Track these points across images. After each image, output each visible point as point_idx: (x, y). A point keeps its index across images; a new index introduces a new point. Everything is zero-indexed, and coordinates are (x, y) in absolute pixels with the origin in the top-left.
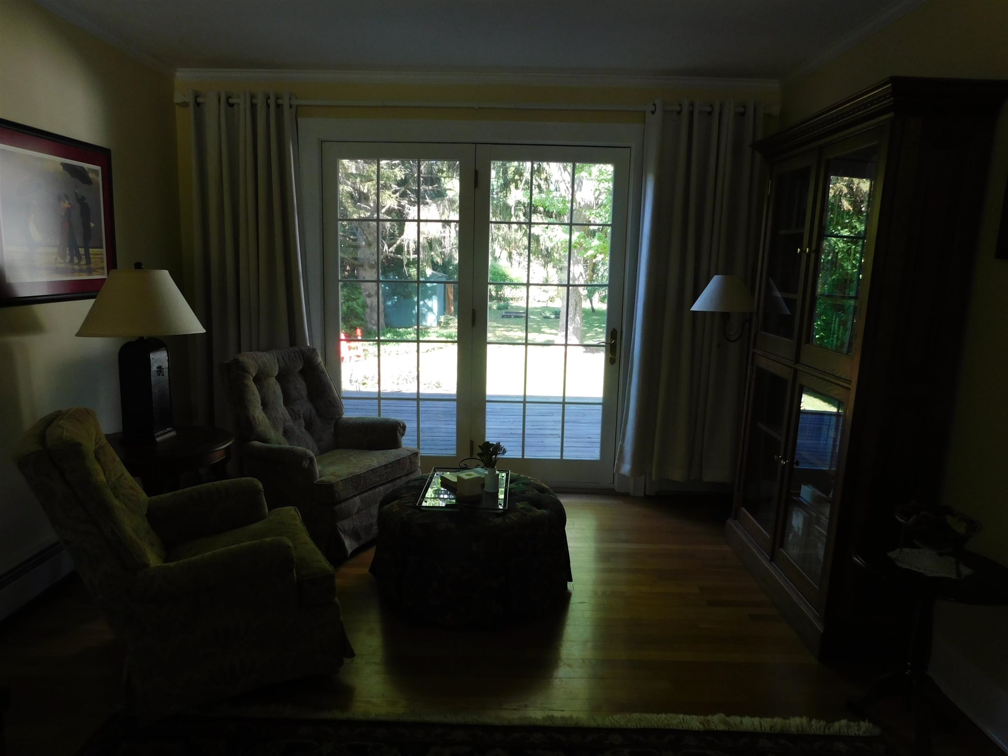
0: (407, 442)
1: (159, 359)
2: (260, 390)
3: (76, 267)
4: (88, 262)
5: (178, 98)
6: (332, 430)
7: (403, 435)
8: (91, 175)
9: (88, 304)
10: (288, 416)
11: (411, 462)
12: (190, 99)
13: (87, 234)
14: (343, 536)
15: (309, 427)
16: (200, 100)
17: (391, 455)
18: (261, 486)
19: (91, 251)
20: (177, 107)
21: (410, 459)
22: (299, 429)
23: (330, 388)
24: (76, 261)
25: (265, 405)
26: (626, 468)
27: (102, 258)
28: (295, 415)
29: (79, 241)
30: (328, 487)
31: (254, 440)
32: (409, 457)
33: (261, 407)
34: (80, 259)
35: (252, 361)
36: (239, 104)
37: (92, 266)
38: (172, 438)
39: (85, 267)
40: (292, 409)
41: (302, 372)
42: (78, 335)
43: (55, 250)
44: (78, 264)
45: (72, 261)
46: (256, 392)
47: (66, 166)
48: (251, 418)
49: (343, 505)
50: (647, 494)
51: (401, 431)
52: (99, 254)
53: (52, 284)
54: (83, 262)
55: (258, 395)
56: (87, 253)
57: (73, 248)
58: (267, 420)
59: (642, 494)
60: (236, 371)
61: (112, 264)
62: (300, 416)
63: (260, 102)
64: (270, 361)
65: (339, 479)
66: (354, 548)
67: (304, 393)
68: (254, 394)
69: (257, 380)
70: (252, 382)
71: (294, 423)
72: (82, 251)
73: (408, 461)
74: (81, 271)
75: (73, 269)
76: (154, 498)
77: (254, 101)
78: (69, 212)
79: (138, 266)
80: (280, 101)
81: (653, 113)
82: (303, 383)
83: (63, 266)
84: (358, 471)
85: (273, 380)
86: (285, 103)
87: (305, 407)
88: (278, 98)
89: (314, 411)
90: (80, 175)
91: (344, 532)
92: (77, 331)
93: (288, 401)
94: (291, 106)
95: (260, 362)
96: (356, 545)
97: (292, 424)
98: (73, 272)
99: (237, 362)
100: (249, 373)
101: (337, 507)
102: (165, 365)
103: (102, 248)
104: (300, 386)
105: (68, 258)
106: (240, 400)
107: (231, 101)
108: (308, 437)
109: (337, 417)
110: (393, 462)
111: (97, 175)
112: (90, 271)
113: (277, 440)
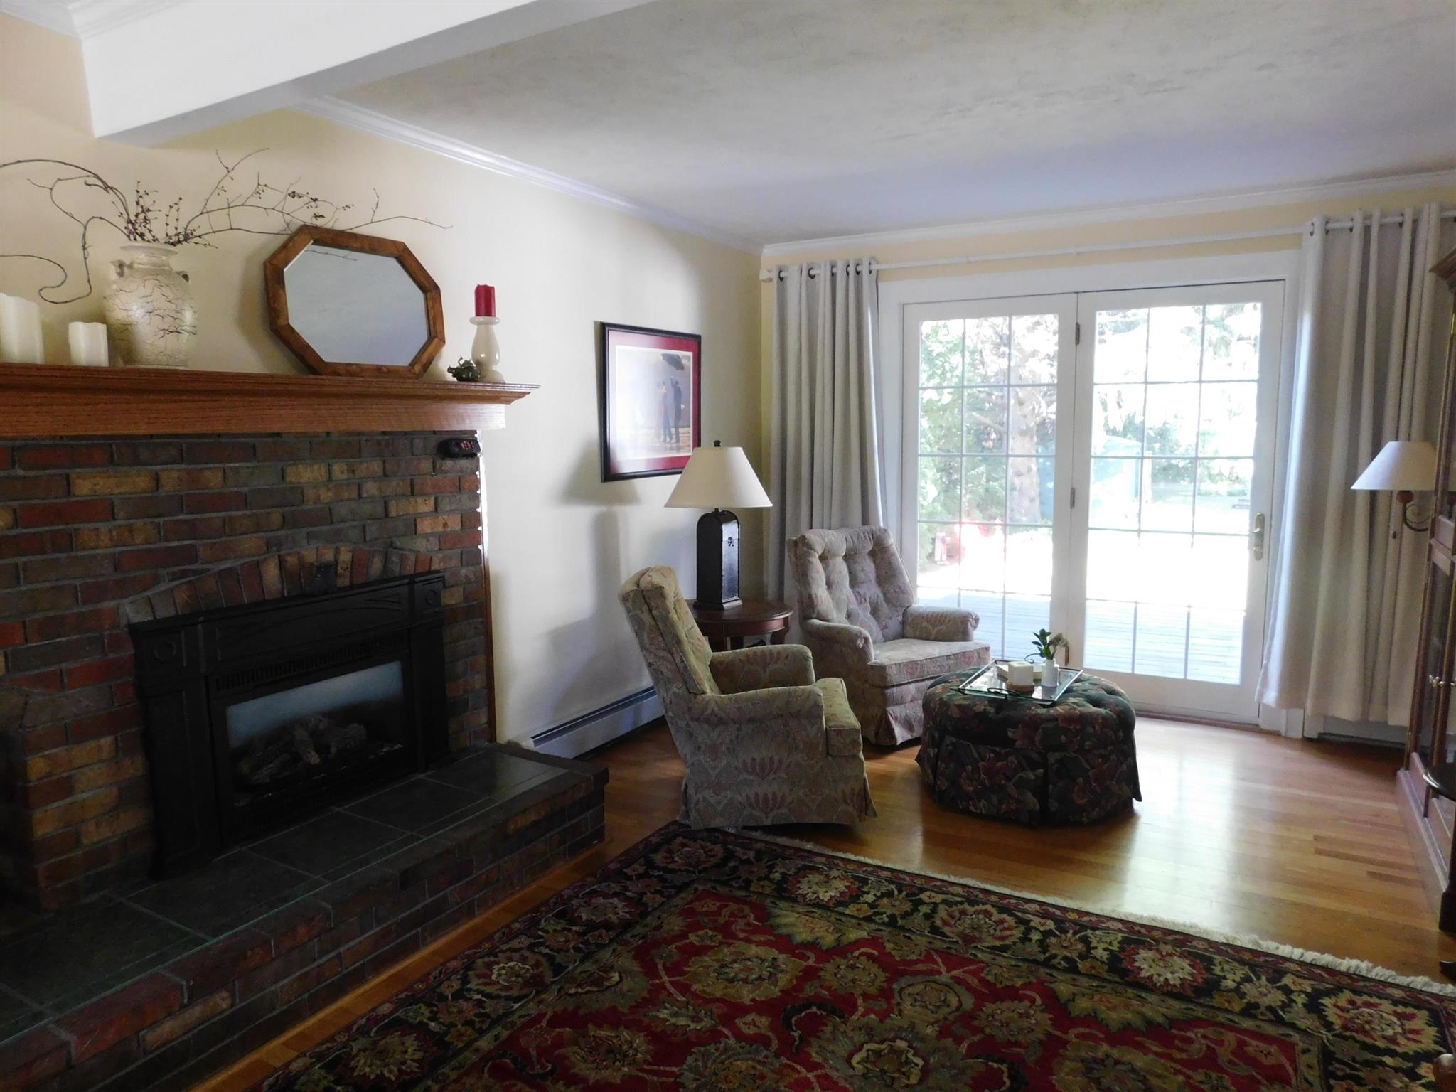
0: (979, 636)
1: (730, 531)
2: (825, 569)
3: (668, 446)
4: (678, 441)
5: (764, 275)
6: (900, 618)
7: (975, 628)
8: (684, 362)
9: (676, 478)
10: (853, 598)
11: (979, 657)
12: (775, 276)
13: (678, 414)
14: (893, 722)
15: (875, 612)
16: (782, 275)
17: (956, 647)
18: (810, 653)
19: (681, 430)
20: (763, 283)
21: (978, 653)
22: (864, 612)
23: (901, 573)
24: (668, 440)
25: (829, 585)
26: (1271, 696)
27: (689, 437)
28: (860, 599)
29: (672, 422)
30: (881, 670)
31: (815, 618)
32: (978, 652)
33: (825, 587)
34: (671, 438)
35: (819, 538)
36: (819, 275)
37: (681, 444)
38: (738, 606)
39: (674, 445)
40: (858, 592)
41: (872, 554)
42: (666, 506)
43: (653, 431)
44: (670, 442)
45: (665, 440)
46: (821, 570)
47: (665, 356)
48: (814, 596)
49: (895, 689)
50: (1305, 735)
51: (974, 623)
52: (687, 433)
53: (649, 461)
54: (674, 441)
55: (823, 574)
56: (677, 434)
57: (667, 427)
58: (831, 601)
59: (1300, 736)
60: (802, 545)
61: (697, 442)
62: (865, 600)
63: (840, 271)
64: (838, 540)
65: (893, 662)
66: (905, 739)
67: (872, 576)
68: (818, 572)
69: (823, 558)
70: (818, 561)
71: (859, 605)
72: (673, 430)
73: (976, 655)
74: (671, 449)
75: (666, 448)
76: (717, 653)
77: (834, 270)
78: (665, 396)
79: (717, 444)
80: (859, 269)
81: (1312, 234)
82: (873, 566)
83: (658, 445)
84: (915, 657)
85: (840, 560)
86: (864, 269)
87: (872, 590)
88: (858, 265)
89: (881, 596)
90: (676, 363)
91: (896, 719)
92: (665, 502)
93: (854, 583)
94: (870, 272)
95: (827, 540)
96: (908, 736)
97: (857, 607)
98: (666, 450)
99: (803, 538)
100: (814, 550)
101: (888, 691)
102: (736, 537)
103: (689, 427)
104: (867, 568)
105: (662, 437)
106: (803, 575)
107: (812, 272)
108: (872, 622)
109: (907, 605)
110: (957, 654)
111: (689, 360)
112: (679, 449)
113: (838, 620)
